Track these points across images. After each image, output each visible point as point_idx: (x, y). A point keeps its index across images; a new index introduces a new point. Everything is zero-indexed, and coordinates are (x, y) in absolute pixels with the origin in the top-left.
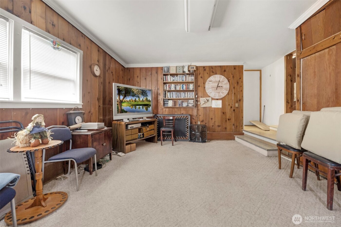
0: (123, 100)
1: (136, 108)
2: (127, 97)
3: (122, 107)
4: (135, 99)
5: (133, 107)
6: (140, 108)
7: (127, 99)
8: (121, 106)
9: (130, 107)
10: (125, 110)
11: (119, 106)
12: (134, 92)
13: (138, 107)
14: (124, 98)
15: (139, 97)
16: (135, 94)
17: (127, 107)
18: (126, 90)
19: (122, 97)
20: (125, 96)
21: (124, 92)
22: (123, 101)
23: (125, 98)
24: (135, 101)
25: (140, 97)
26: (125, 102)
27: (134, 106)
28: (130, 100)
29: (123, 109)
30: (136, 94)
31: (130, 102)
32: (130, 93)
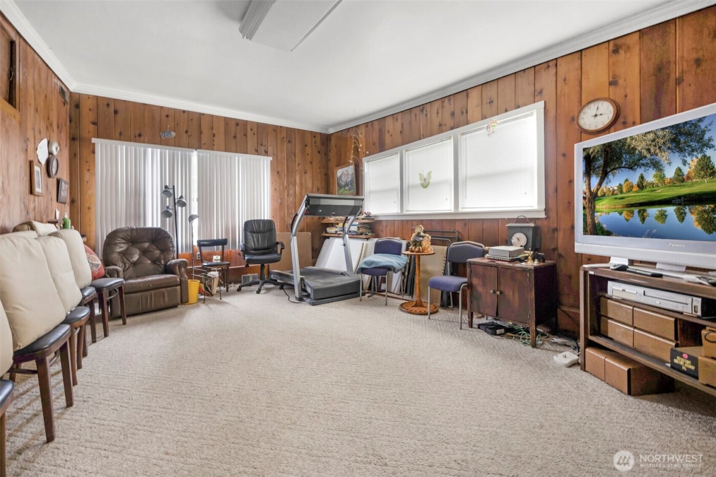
0: (598, 190)
1: (643, 220)
2: (610, 176)
3: (596, 214)
4: (642, 177)
5: (632, 213)
6: (663, 216)
7: (609, 186)
8: (593, 210)
9: (621, 213)
10: (605, 226)
11: (588, 210)
12: (634, 149)
13: (653, 211)
14: (600, 184)
15: (656, 165)
16: (642, 157)
17: (612, 214)
18: (606, 155)
19: (595, 181)
20: (604, 175)
21: (601, 162)
22: (599, 194)
23: (605, 181)
24: (641, 186)
25: (664, 162)
26: (604, 195)
27: (636, 210)
28: (620, 186)
29: (599, 223)
30: (645, 153)
31: (621, 192)
32: (619, 159)
